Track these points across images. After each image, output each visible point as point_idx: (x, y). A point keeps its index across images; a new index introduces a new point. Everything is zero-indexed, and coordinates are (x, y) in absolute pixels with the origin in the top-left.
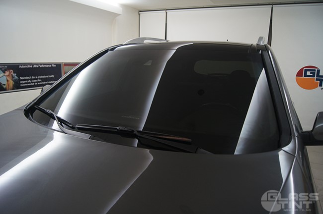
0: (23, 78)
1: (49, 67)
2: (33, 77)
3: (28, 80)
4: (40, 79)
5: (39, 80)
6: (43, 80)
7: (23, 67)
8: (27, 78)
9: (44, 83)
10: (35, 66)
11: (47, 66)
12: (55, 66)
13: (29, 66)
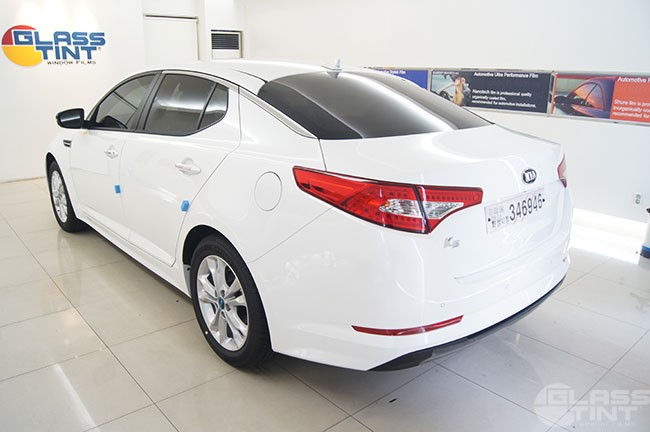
0: (477, 92)
1: (522, 78)
2: (493, 92)
3: (484, 95)
4: (503, 96)
5: (502, 98)
6: (509, 99)
7: (479, 74)
8: (484, 92)
9: (510, 104)
10: (498, 75)
11: (520, 76)
12: (537, 76)
13: (488, 74)
